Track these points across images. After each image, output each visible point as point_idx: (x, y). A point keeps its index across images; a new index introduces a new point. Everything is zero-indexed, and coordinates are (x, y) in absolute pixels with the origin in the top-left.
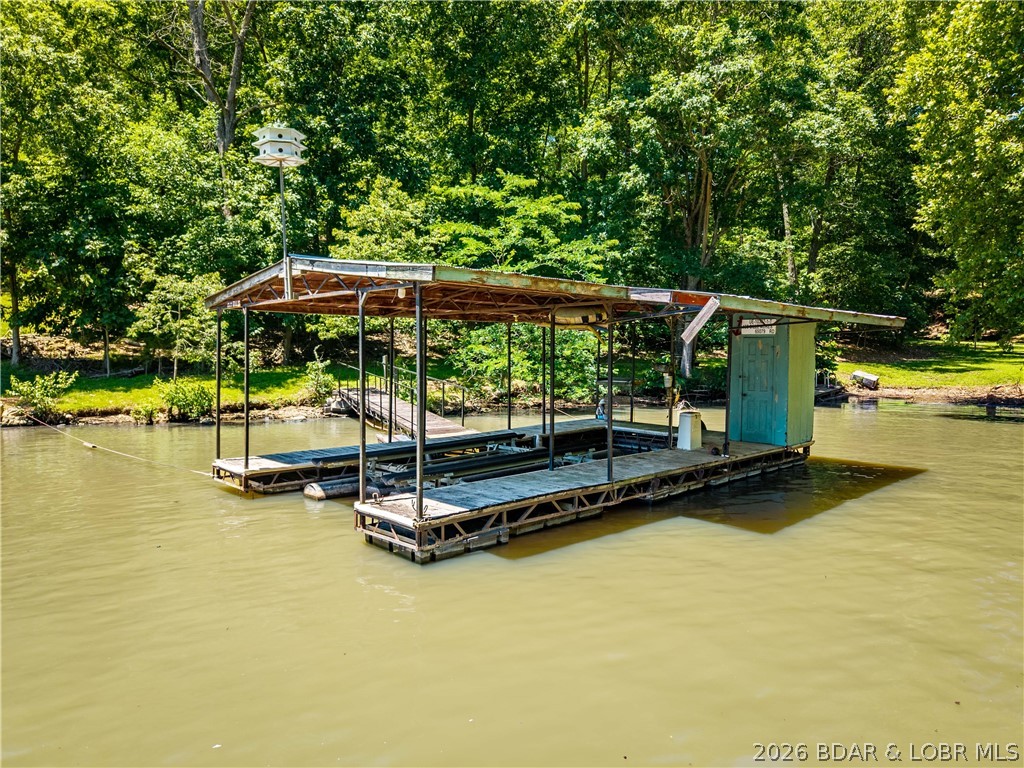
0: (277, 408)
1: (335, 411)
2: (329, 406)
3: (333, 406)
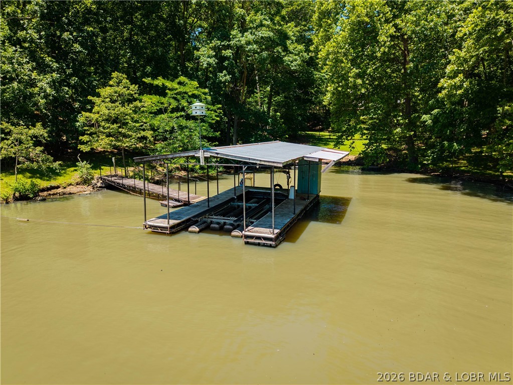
0: (65, 188)
1: (100, 187)
2: (96, 184)
3: (99, 185)
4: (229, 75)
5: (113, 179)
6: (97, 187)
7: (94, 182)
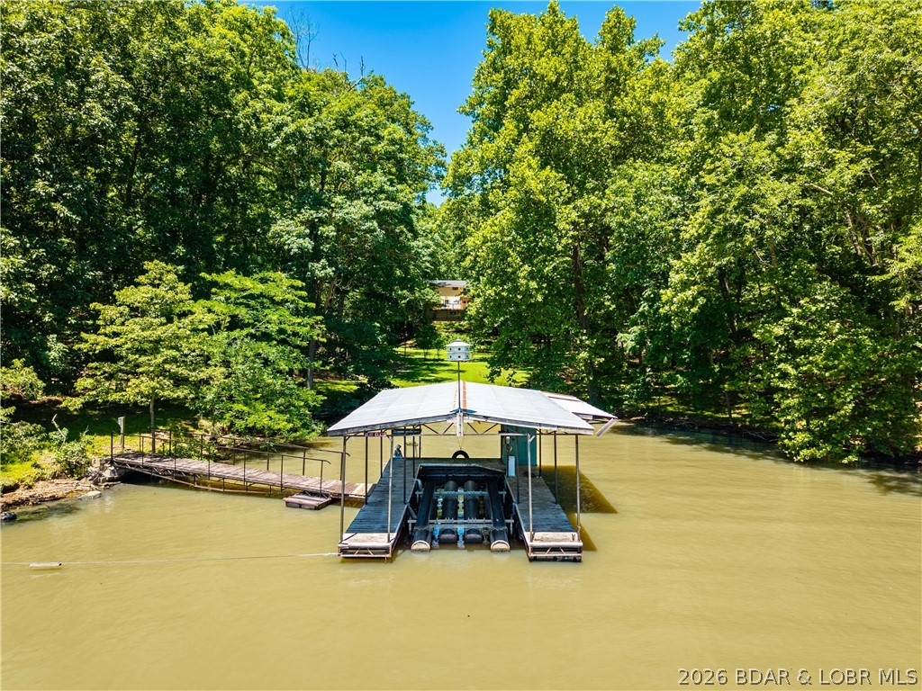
0: (30, 487)
1: (111, 480)
2: (101, 475)
3: (107, 474)
4: (330, 266)
5: (139, 461)
6: (104, 481)
7: (93, 469)
